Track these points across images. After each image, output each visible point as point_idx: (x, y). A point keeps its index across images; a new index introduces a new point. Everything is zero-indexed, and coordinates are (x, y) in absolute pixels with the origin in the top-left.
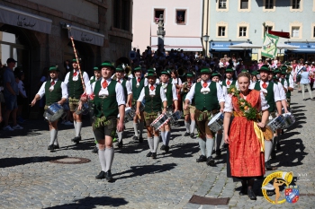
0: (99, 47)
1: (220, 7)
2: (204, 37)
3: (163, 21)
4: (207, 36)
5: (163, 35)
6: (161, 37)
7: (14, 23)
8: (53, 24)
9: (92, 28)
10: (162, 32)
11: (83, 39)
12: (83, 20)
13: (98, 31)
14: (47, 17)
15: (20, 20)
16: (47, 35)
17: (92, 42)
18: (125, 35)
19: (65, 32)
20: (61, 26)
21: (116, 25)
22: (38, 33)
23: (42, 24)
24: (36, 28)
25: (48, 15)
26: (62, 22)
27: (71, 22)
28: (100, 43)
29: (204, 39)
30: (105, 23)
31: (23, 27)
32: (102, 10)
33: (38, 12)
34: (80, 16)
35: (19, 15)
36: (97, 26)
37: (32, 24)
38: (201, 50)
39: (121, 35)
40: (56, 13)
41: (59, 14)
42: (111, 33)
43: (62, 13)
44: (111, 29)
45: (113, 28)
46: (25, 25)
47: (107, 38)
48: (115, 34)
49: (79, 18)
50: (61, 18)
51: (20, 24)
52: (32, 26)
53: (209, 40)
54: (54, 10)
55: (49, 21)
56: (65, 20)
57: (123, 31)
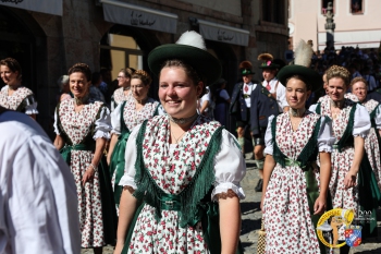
0: (243, 48)
3: (332, 11)
5: (333, 28)
6: (330, 31)
7: (126, 21)
8: (180, 20)
9: (233, 23)
10: (331, 25)
11: (219, 38)
12: (221, 13)
13: (242, 26)
14: (172, 12)
15: (134, 17)
16: (172, 36)
17: (233, 42)
18: (278, 31)
19: (195, 29)
20: (190, 22)
21: (266, 17)
22: (161, 33)
24: (157, 27)
25: (173, 10)
26: (192, 17)
27: (204, 17)
28: (244, 42)
30: (250, 16)
31: (140, 26)
33: (159, 6)
34: (216, 8)
35: (133, 11)
36: (240, 20)
37: (150, 21)
39: (273, 30)
40: (183, 7)
41: (189, 8)
42: (259, 28)
43: (191, 5)
44: (259, 24)
45: (262, 22)
46: (142, 23)
47: (254, 35)
48: (265, 29)
49: (214, 11)
50: (190, 12)
51: (134, 22)
52: (150, 24)
54: (181, 2)
55: (174, 16)
56: (196, 14)
57: (275, 24)
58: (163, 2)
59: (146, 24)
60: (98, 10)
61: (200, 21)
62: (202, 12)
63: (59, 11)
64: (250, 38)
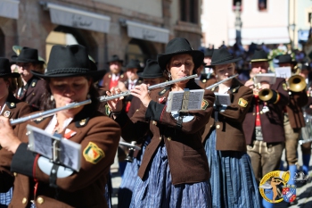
0: (163, 45)
2: (292, 26)
3: (240, 10)
4: (294, 25)
5: (241, 25)
6: (238, 28)
7: (68, 23)
8: (112, 21)
9: (155, 24)
10: (239, 23)
11: (144, 36)
12: (145, 15)
13: (163, 26)
14: (105, 15)
15: (75, 19)
16: (105, 34)
17: (155, 40)
18: (193, 29)
19: (124, 29)
20: (120, 23)
21: (183, 18)
22: (96, 33)
23: (98, 23)
24: (93, 27)
25: (106, 12)
26: (122, 20)
27: (131, 18)
28: (165, 39)
29: (291, 28)
30: (169, 17)
31: (79, 27)
32: (166, 3)
33: (95, 10)
34: (141, 11)
35: (74, 15)
36: (161, 21)
37: (88, 22)
38: (287, 41)
39: (189, 29)
40: (114, 10)
41: (118, 11)
42: (177, 27)
43: (120, 8)
44: (177, 24)
45: (180, 22)
46: (81, 24)
47: (172, 34)
48: (182, 28)
49: (140, 14)
50: (120, 14)
51: (75, 23)
52: (89, 25)
53: (297, 28)
54: (112, 6)
55: (107, 18)
56: (125, 16)
57: (191, 24)
58: (98, 6)
59: (85, 25)
60: (46, 13)
61: (129, 23)
62: (130, 14)
63: (15, 15)
64: (170, 36)
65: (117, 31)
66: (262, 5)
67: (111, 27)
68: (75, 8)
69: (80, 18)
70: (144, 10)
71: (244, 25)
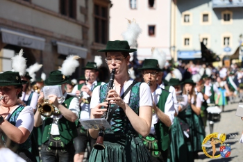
0: (83, 60)
1: (185, 21)
2: (172, 47)
4: (174, 47)
7: (15, 42)
8: (46, 42)
9: (77, 44)
12: (70, 38)
13: (82, 46)
14: (41, 37)
15: (20, 40)
16: (41, 51)
19: (55, 48)
20: (52, 43)
21: (97, 40)
22: (34, 50)
23: (37, 43)
24: (33, 46)
25: (42, 35)
26: (53, 40)
27: (60, 40)
28: (84, 56)
29: (172, 49)
30: (87, 39)
31: (22, 45)
32: (85, 29)
33: (34, 33)
35: (19, 37)
36: (81, 42)
37: (29, 42)
38: (170, 58)
40: (48, 34)
41: (51, 34)
42: (92, 47)
43: (52, 33)
44: (93, 44)
45: (95, 43)
46: (24, 44)
47: (90, 52)
48: (96, 48)
49: (67, 37)
50: (52, 37)
51: (20, 43)
52: (29, 44)
53: (177, 49)
54: (46, 31)
55: (43, 40)
56: (56, 38)
57: (102, 45)
58: (36, 31)
59: (27, 44)
61: (59, 43)
62: (59, 37)
64: (88, 53)
65: (49, 48)
66: (152, 31)
67: (46, 46)
68: (20, 32)
69: (23, 39)
70: (69, 34)
71: (139, 45)
